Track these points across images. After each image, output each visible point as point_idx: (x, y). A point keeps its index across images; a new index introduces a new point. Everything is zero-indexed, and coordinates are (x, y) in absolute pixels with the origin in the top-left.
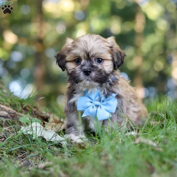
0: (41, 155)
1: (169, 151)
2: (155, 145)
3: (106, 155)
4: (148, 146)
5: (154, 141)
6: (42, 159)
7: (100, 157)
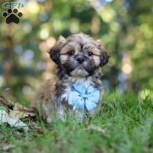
0: (6, 139)
1: (116, 137)
2: (103, 131)
3: (61, 140)
4: (97, 132)
5: (103, 128)
6: (7, 142)
7: (56, 141)
